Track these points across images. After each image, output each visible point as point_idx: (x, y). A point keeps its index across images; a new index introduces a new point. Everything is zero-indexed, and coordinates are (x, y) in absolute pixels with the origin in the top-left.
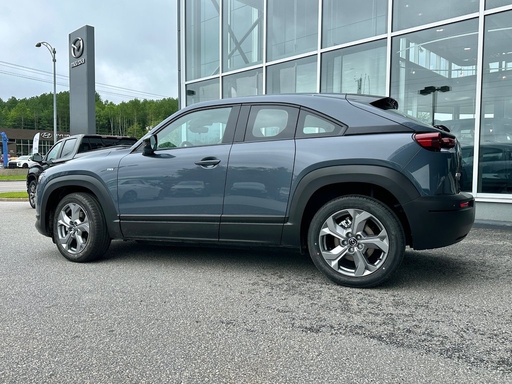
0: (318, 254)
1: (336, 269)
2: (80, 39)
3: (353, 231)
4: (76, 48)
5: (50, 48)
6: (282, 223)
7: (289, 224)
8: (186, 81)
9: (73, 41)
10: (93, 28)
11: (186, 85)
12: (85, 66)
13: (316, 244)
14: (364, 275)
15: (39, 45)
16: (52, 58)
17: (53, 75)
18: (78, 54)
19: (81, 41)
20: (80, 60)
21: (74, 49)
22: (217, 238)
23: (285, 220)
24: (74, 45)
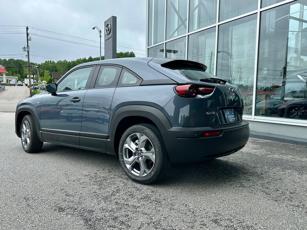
0: (122, 160)
1: (130, 170)
2: (109, 24)
3: (139, 147)
4: (107, 29)
5: (99, 30)
6: (106, 139)
7: (109, 140)
8: (148, 46)
9: (106, 25)
10: (116, 17)
11: (148, 49)
12: (111, 39)
13: (121, 154)
14: (143, 176)
15: (94, 28)
16: (99, 35)
17: (100, 43)
18: (108, 32)
19: (110, 25)
20: (109, 36)
21: (107, 30)
22: (79, 146)
23: (107, 137)
24: (107, 27)
